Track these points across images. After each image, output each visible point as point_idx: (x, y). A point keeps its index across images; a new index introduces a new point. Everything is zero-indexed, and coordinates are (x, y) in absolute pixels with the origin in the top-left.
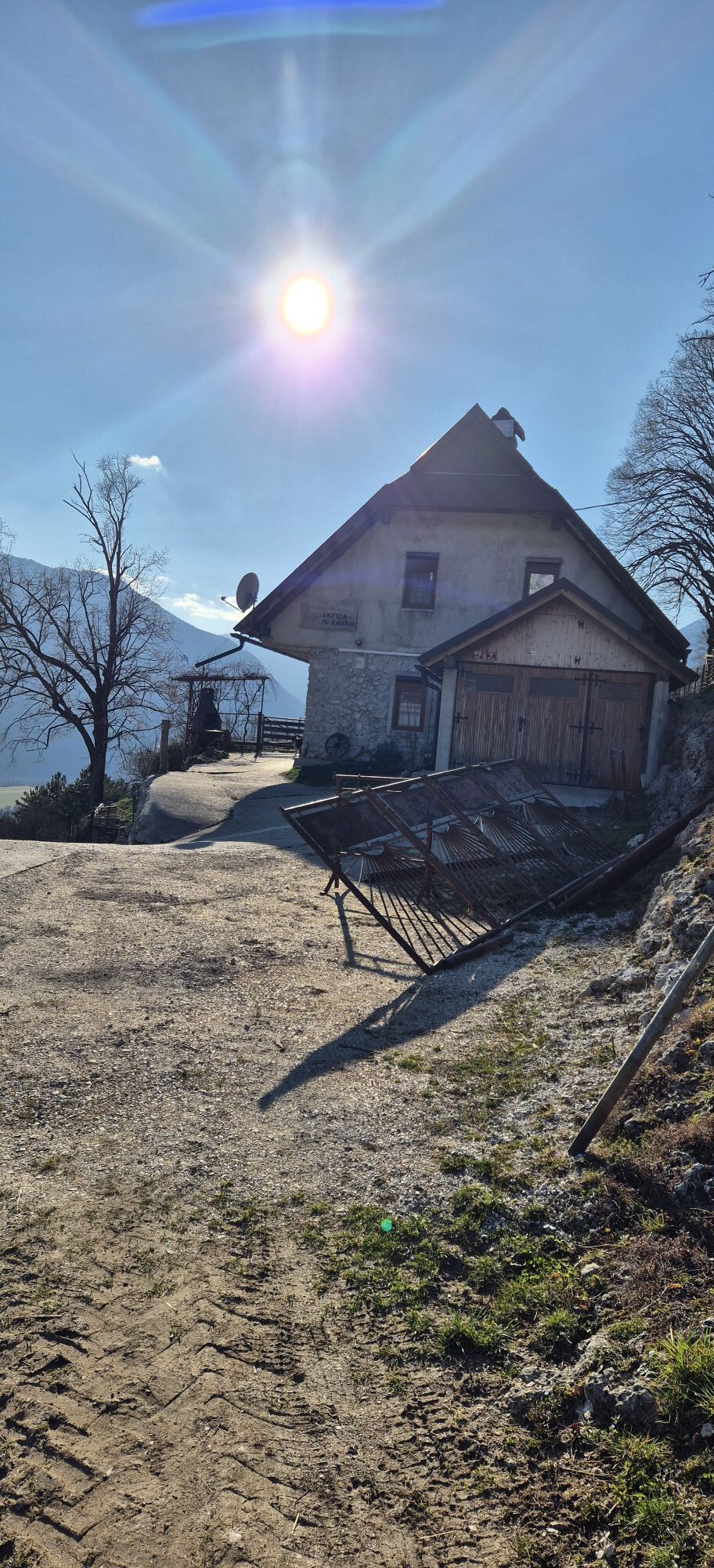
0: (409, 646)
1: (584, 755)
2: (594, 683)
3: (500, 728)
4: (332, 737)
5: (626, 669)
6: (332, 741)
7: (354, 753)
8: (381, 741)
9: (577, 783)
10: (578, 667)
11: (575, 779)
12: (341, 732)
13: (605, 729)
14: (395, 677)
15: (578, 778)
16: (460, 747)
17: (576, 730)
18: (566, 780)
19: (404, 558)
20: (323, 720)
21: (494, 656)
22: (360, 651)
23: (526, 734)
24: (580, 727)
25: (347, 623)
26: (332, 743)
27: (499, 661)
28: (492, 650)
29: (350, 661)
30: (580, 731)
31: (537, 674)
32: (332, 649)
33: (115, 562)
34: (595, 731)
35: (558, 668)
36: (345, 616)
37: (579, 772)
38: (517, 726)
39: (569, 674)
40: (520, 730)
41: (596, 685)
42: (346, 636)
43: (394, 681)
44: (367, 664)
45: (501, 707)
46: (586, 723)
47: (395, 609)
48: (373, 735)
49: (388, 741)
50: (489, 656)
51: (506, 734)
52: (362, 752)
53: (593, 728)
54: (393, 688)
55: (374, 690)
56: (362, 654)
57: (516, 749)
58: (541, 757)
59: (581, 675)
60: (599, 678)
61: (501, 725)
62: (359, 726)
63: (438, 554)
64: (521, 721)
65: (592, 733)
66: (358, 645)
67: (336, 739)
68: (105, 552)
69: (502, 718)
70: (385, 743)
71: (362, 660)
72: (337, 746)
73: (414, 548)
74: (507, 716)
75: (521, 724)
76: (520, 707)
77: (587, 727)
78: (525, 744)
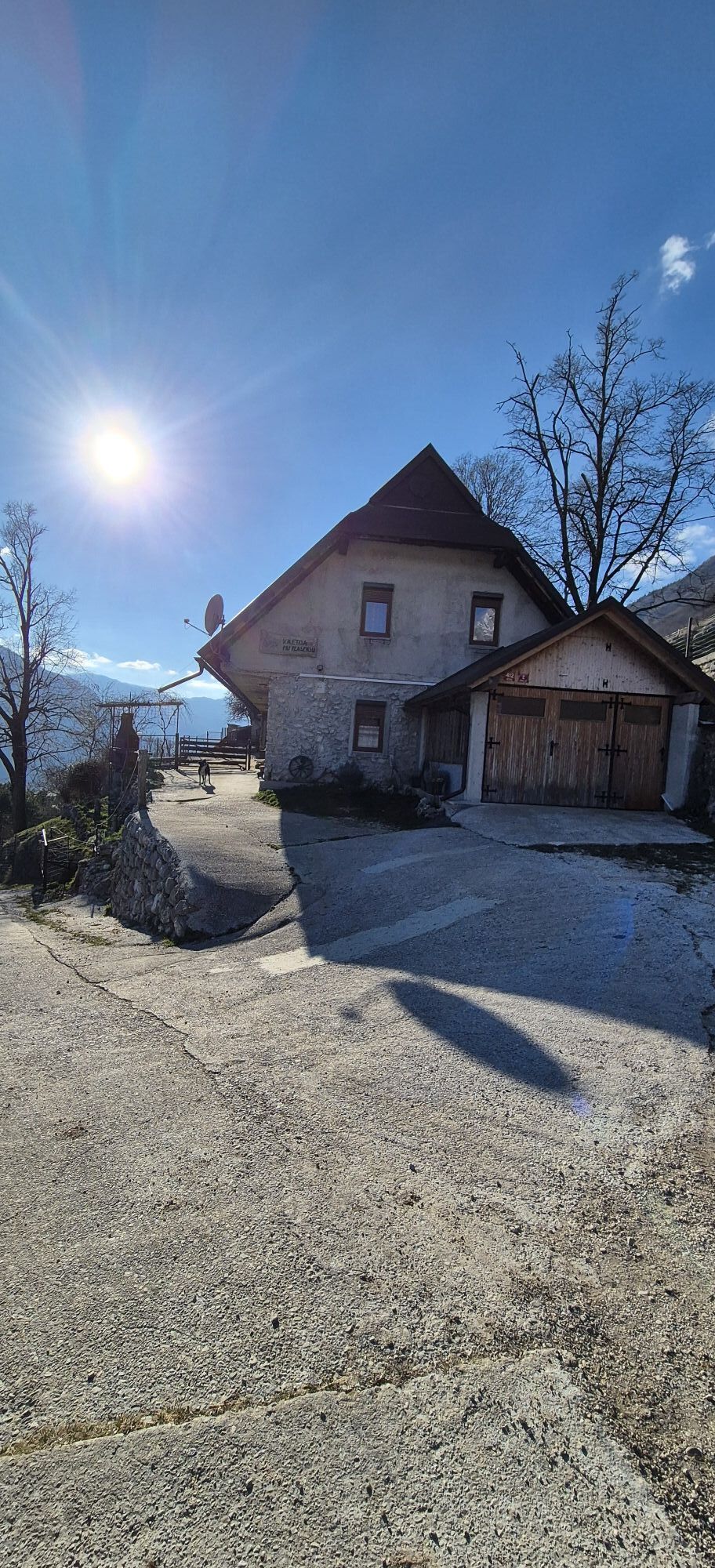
0: (368, 672)
1: (610, 777)
2: (620, 706)
3: (532, 752)
4: (295, 759)
5: (649, 692)
6: (294, 763)
7: (317, 774)
8: (343, 761)
9: (605, 805)
10: (606, 689)
11: (603, 801)
12: (304, 754)
13: (630, 751)
14: (355, 701)
15: (606, 800)
16: (493, 773)
17: (604, 753)
18: (594, 802)
19: (360, 591)
20: (285, 744)
21: (527, 678)
22: (322, 676)
23: (557, 758)
24: (607, 750)
25: (309, 650)
26: (295, 766)
27: (530, 684)
28: (524, 671)
29: (310, 686)
30: (607, 754)
31: (567, 696)
32: (292, 675)
33: (25, 598)
34: (621, 753)
35: (587, 691)
36: (305, 643)
37: (606, 795)
38: (548, 749)
39: (596, 698)
40: (551, 754)
41: (622, 708)
42: (307, 662)
43: (354, 706)
44: (328, 688)
45: (534, 731)
46: (613, 745)
47: (353, 637)
48: (335, 756)
49: (350, 762)
50: (521, 678)
51: (538, 758)
52: (325, 773)
53: (619, 751)
54: (353, 712)
55: (335, 714)
56: (322, 680)
57: (547, 774)
58: (571, 780)
59: (607, 698)
60: (625, 701)
61: (533, 748)
62: (322, 748)
63: (392, 585)
64: (552, 744)
65: (618, 755)
66: (320, 670)
67: (299, 761)
68: (14, 589)
69: (534, 742)
70: (347, 764)
71: (323, 684)
72: (300, 768)
73: (370, 579)
74: (538, 741)
75: (552, 747)
76: (551, 731)
77: (613, 750)
78: (556, 767)
